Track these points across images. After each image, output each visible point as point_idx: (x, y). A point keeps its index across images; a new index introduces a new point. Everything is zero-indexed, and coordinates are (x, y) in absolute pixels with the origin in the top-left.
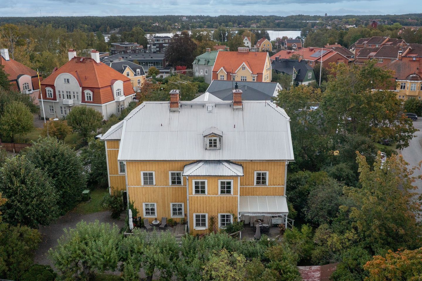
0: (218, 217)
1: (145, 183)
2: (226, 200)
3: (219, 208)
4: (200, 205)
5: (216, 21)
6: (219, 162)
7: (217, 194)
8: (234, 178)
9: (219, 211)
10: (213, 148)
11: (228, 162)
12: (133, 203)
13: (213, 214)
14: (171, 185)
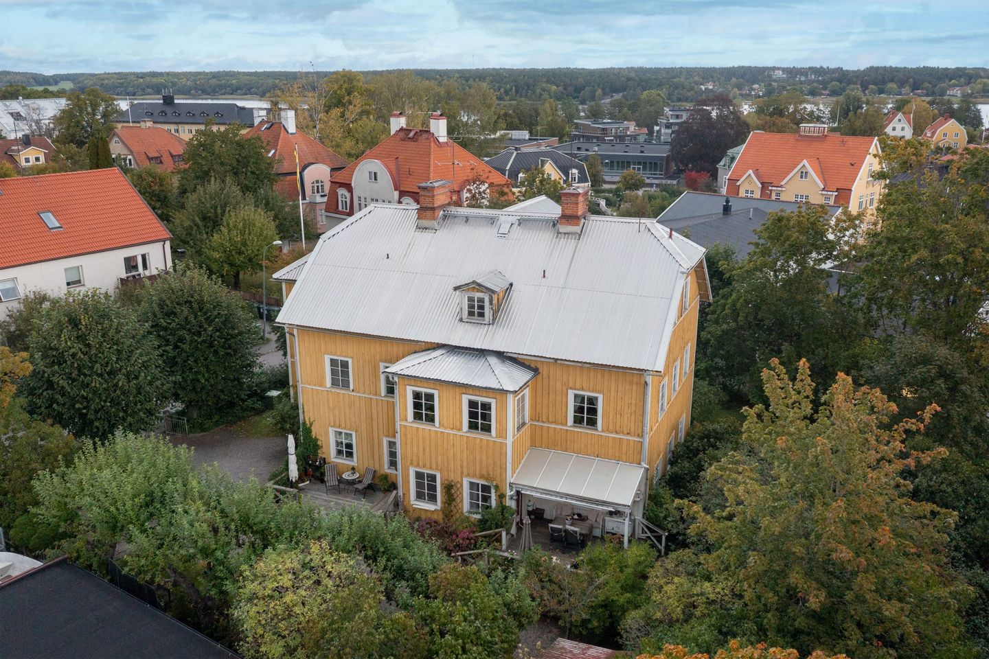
0: (462, 486)
1: (335, 383)
2: (481, 448)
3: (465, 464)
4: (424, 449)
5: (855, 79)
7: (460, 429)
9: (465, 472)
10: (476, 319)
11: (500, 355)
12: (311, 424)
13: (452, 477)
14: (386, 396)
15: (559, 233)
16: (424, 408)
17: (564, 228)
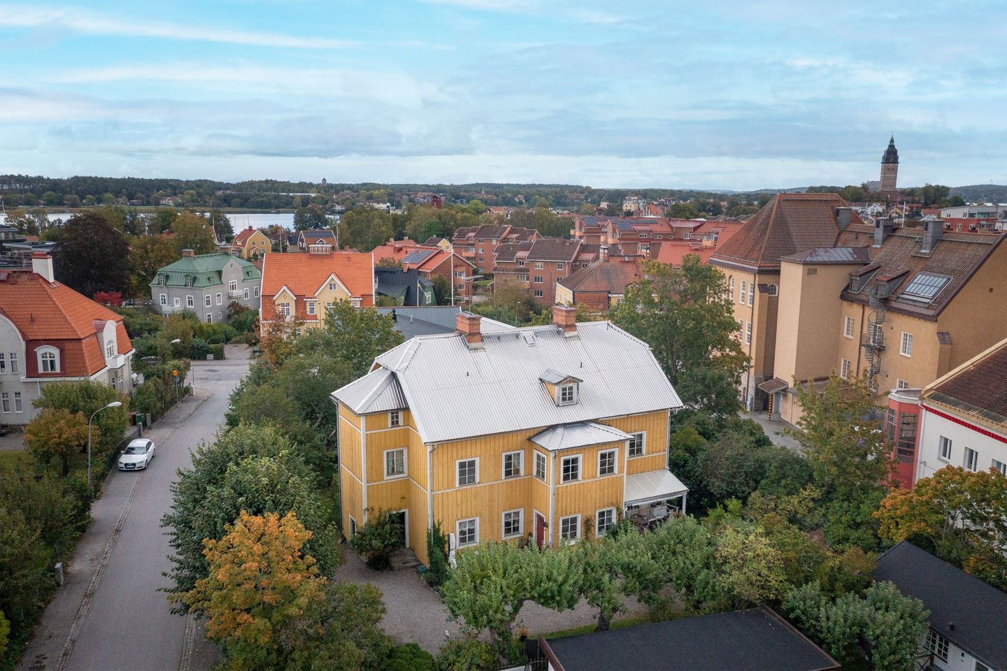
0: (595, 517)
1: (462, 482)
2: (608, 485)
3: (598, 500)
4: (571, 501)
5: (68, 189)
6: (583, 424)
7: (596, 476)
8: (620, 445)
9: (598, 507)
10: (567, 402)
11: (596, 421)
12: (439, 524)
13: (588, 513)
14: (506, 478)
15: (566, 338)
16: (570, 470)
17: (567, 335)
